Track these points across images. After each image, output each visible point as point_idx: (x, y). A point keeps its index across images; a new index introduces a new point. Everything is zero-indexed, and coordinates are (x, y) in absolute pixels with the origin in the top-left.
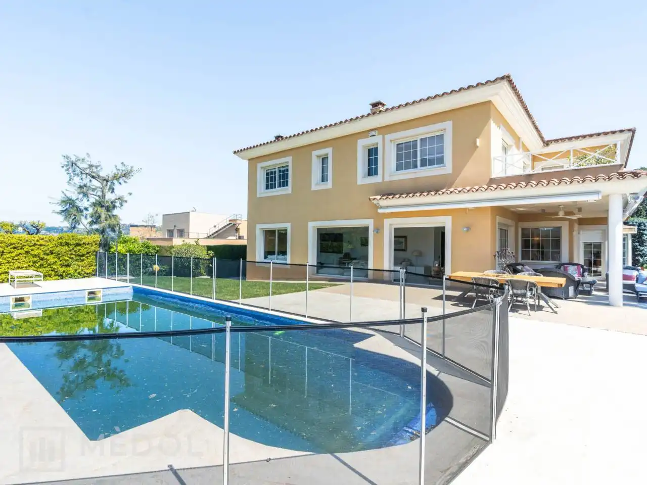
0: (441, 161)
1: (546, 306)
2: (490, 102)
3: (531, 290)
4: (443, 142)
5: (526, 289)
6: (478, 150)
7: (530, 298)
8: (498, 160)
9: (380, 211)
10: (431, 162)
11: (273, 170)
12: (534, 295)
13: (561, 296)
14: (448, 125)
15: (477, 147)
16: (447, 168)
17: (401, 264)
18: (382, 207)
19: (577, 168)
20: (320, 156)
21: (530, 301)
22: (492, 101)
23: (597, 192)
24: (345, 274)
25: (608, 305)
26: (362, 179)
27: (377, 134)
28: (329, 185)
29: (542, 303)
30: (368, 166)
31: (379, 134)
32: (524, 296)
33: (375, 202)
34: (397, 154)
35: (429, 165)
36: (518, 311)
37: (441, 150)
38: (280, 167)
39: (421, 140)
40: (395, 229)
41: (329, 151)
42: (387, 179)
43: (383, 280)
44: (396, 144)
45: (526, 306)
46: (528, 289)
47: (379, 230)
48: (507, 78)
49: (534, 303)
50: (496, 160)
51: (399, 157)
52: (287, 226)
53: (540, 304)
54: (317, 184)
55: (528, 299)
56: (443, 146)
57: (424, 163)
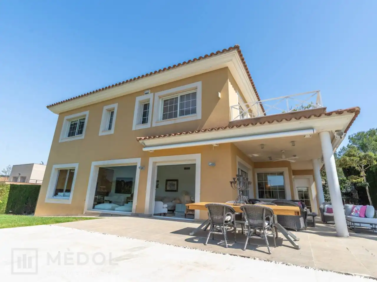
0: (194, 111)
1: (285, 238)
2: (227, 68)
3: (268, 219)
4: (196, 98)
5: (262, 218)
6: (220, 101)
7: (268, 229)
8: (235, 108)
9: (145, 149)
10: (188, 113)
11: (76, 122)
12: (271, 226)
13: (294, 228)
14: (199, 84)
15: (219, 98)
16: (198, 116)
17: (172, 202)
18: (146, 147)
19: (293, 112)
20: (110, 111)
21: (268, 233)
22: (229, 67)
23: (312, 128)
24: (116, 209)
25: (337, 236)
26: (136, 126)
27: (150, 92)
28: (112, 132)
29: (280, 235)
30: (143, 117)
31: (151, 93)
32: (261, 227)
33: (141, 142)
34: (164, 108)
35: (186, 114)
36: (257, 246)
37: (194, 103)
38: (81, 119)
39: (181, 96)
40: (158, 167)
41: (115, 106)
42: (154, 125)
43: (144, 214)
44: (164, 100)
45: (265, 241)
46: (264, 218)
47: (144, 167)
48: (237, 48)
49: (272, 236)
50: (233, 108)
51: (165, 110)
52: (76, 166)
53: (279, 236)
54: (104, 131)
55: (266, 231)
56: (196, 100)
57: (182, 113)
